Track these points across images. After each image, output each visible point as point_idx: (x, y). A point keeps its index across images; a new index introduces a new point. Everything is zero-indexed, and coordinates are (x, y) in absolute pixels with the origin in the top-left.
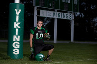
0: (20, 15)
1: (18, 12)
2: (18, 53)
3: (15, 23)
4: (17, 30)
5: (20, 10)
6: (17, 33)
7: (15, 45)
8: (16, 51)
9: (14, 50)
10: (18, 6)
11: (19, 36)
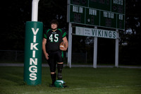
0: (37, 35)
1: (35, 32)
2: (36, 78)
3: (32, 44)
4: (34, 52)
5: (38, 29)
6: (34, 56)
7: (32, 69)
8: (33, 76)
9: (30, 75)
10: (35, 25)
11: (36, 59)
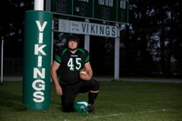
0: (44, 32)
1: (41, 27)
2: (43, 99)
3: (36, 46)
4: (40, 59)
5: (45, 23)
6: (40, 65)
7: (37, 85)
8: (39, 97)
9: (35, 94)
10: (41, 16)
11: (44, 70)
